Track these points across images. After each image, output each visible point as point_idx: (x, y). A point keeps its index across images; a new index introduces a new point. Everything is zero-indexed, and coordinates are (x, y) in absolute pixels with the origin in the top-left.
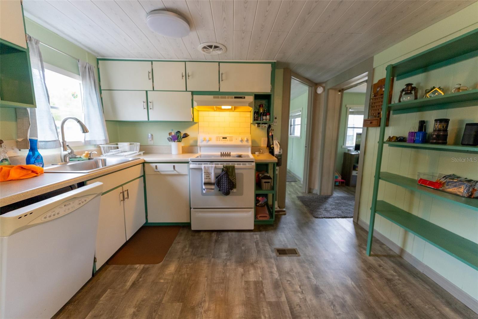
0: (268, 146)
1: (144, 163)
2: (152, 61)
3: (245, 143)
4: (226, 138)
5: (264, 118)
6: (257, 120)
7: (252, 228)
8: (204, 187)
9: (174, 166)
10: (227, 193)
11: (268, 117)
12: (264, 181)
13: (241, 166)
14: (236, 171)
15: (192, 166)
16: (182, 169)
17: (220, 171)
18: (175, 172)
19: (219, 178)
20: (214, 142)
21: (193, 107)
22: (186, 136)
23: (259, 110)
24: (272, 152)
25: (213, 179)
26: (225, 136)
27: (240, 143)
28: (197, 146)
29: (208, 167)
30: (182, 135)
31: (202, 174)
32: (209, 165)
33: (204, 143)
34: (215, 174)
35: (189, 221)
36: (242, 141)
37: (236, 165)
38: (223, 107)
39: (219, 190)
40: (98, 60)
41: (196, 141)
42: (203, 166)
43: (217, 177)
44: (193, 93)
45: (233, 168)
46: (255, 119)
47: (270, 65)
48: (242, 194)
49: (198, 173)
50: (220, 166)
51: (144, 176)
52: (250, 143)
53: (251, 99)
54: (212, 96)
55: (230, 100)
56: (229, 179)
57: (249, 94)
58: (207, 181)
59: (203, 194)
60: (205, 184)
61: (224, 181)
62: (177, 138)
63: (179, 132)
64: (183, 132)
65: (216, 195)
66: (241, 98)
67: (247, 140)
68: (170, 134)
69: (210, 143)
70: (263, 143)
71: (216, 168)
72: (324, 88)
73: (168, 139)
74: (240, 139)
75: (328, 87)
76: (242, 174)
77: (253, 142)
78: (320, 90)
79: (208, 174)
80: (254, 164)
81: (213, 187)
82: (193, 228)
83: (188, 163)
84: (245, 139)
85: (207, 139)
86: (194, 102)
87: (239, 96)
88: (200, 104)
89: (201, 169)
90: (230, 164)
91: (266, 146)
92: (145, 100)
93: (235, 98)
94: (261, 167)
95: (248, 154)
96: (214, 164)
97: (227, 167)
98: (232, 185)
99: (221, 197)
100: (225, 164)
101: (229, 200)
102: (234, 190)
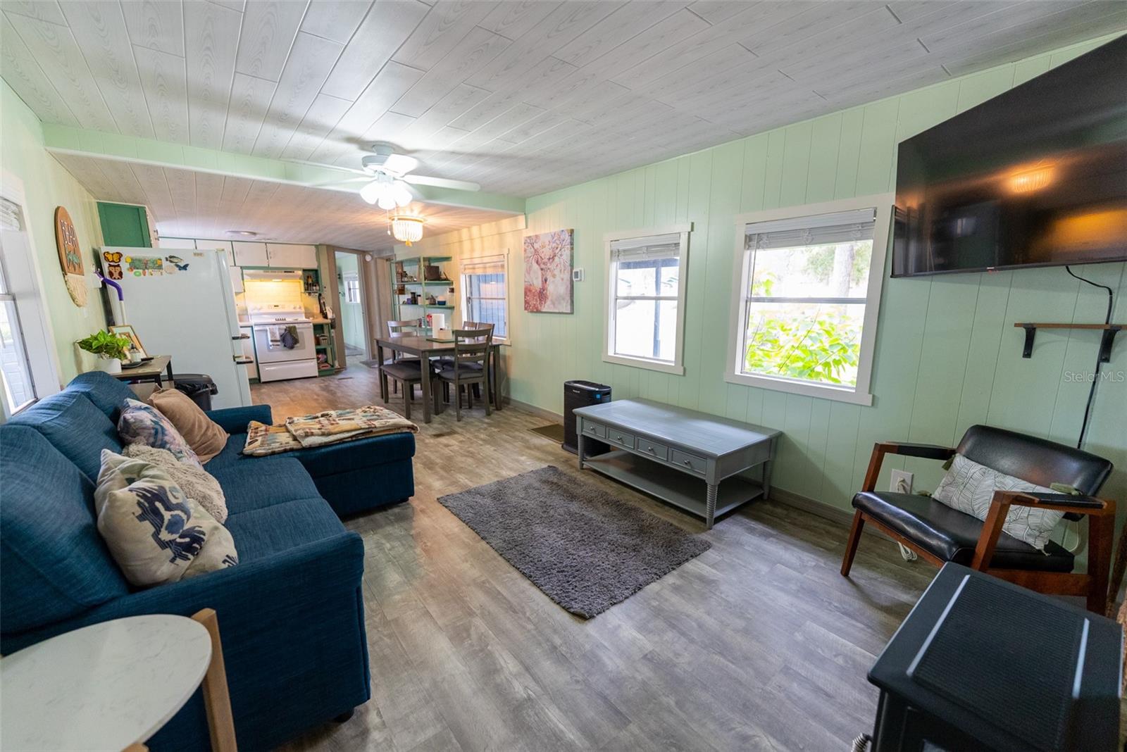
0: (321, 312)
2: (195, 240)
3: (298, 310)
4: (277, 306)
5: (314, 288)
6: (308, 290)
7: (317, 374)
8: (271, 343)
10: (292, 348)
11: (318, 288)
12: (321, 338)
13: (301, 326)
14: (298, 331)
15: (257, 328)
17: (283, 332)
19: (283, 338)
20: (265, 310)
21: (243, 279)
23: (308, 280)
24: (325, 316)
25: (278, 338)
26: (276, 304)
27: (293, 310)
28: (249, 314)
29: (273, 329)
31: (267, 335)
32: (274, 327)
33: (256, 311)
34: (280, 333)
35: (256, 377)
36: (295, 308)
37: (296, 325)
39: (285, 346)
41: (246, 310)
42: (267, 328)
43: (281, 336)
44: (242, 268)
45: (295, 327)
46: (306, 289)
47: (314, 247)
48: (304, 348)
49: (263, 334)
50: (284, 327)
52: (303, 310)
53: (300, 273)
55: (280, 274)
56: (292, 336)
57: (297, 269)
58: (273, 339)
59: (269, 350)
60: (272, 341)
61: (289, 338)
65: (281, 350)
66: (291, 272)
67: (300, 308)
69: (261, 311)
70: (316, 309)
71: (279, 329)
72: (372, 256)
74: (293, 307)
75: (376, 256)
76: (302, 333)
77: (306, 308)
78: (368, 258)
79: (273, 334)
80: (311, 324)
81: (279, 343)
82: (263, 380)
83: (251, 326)
84: (298, 307)
85: (259, 307)
86: (245, 276)
87: (289, 271)
88: (253, 277)
89: (265, 330)
90: (292, 325)
91: (319, 311)
93: (285, 272)
94: (318, 328)
95: (303, 319)
96: (277, 327)
97: (289, 327)
98: (296, 341)
99: (286, 352)
100: (287, 325)
101: (293, 354)
102: (298, 345)
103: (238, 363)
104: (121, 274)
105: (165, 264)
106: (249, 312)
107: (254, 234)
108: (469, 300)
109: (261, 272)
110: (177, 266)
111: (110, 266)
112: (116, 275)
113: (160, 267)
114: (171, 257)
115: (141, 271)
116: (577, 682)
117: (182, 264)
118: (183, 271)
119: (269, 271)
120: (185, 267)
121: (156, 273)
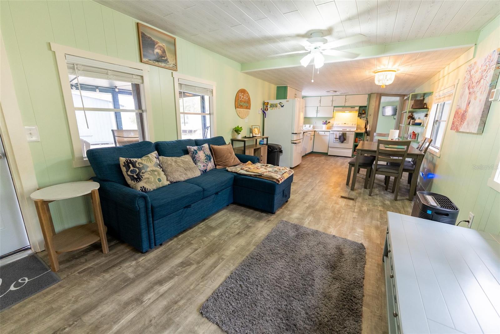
0: (365, 127)
1: (315, 131)
2: (321, 96)
3: (354, 126)
4: (345, 124)
5: (363, 115)
6: (360, 116)
7: (351, 156)
8: (334, 139)
9: (325, 133)
10: (342, 142)
11: (365, 115)
12: (358, 140)
13: (349, 133)
14: (347, 135)
15: (331, 132)
16: (327, 134)
17: (341, 135)
18: (325, 135)
19: (340, 138)
20: (340, 125)
21: (334, 112)
22: (329, 122)
23: (362, 112)
24: (366, 129)
25: (338, 137)
28: (333, 126)
30: (328, 122)
31: (334, 135)
32: (337, 132)
33: (336, 125)
34: (339, 135)
35: (327, 152)
36: (352, 125)
37: (347, 133)
38: (346, 112)
39: (340, 141)
40: (303, 97)
41: (333, 125)
42: (335, 132)
44: (334, 107)
45: (346, 133)
46: (358, 116)
47: (367, 95)
48: (348, 143)
50: (341, 133)
51: (314, 135)
52: (356, 126)
53: (358, 108)
54: (342, 108)
55: (349, 109)
56: (344, 137)
57: (357, 106)
58: (336, 137)
59: (334, 142)
60: (335, 138)
61: (342, 138)
62: (326, 123)
63: (326, 121)
64: (328, 121)
65: (338, 143)
66: (353, 108)
67: (355, 125)
68: (323, 122)
69: (339, 125)
70: (363, 126)
71: (339, 133)
73: (322, 124)
74: (352, 124)
76: (349, 136)
77: (358, 125)
79: (336, 135)
80: (354, 132)
81: (337, 140)
82: (328, 154)
83: (330, 131)
84: (354, 124)
85: (338, 124)
86: (334, 110)
87: (353, 107)
88: (337, 111)
89: (334, 133)
90: (345, 132)
92: (317, 110)
93: (351, 108)
94: (359, 134)
96: (339, 132)
97: (343, 133)
98: (345, 139)
99: (340, 144)
100: (343, 132)
101: (343, 145)
102: (345, 141)
103: (292, 143)
104: (267, 109)
105: (278, 105)
106: (334, 126)
107: (336, 91)
108: (435, 122)
109: (341, 108)
110: (281, 106)
111: (266, 107)
112: (266, 110)
113: (277, 107)
114: (280, 103)
115: (272, 108)
116: (151, 321)
117: (282, 105)
118: (282, 107)
119: (344, 108)
120: (283, 106)
121: (275, 108)
